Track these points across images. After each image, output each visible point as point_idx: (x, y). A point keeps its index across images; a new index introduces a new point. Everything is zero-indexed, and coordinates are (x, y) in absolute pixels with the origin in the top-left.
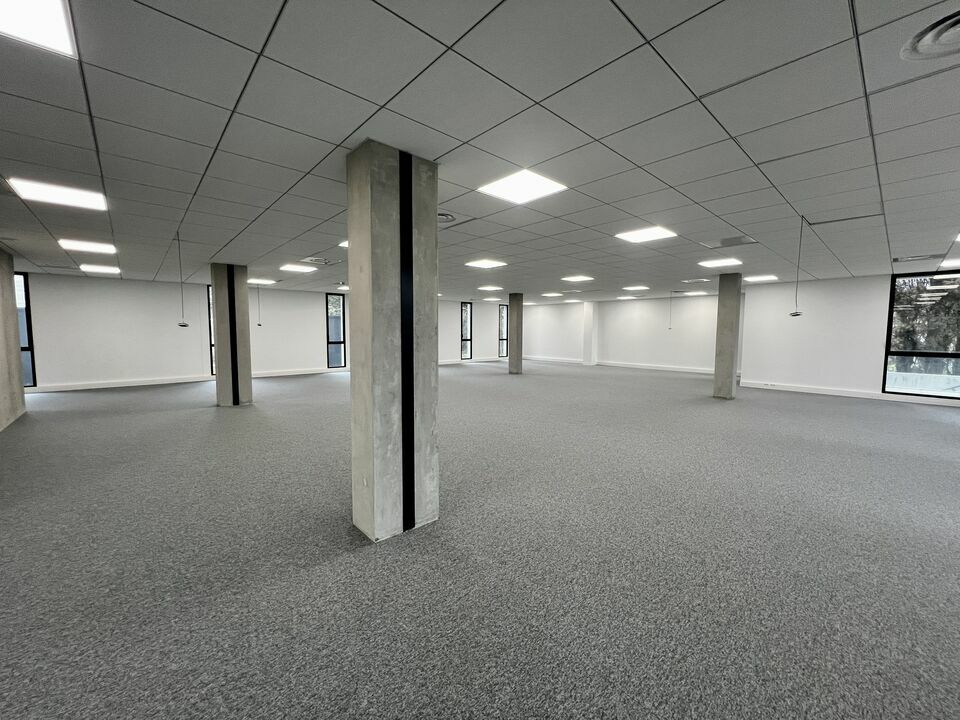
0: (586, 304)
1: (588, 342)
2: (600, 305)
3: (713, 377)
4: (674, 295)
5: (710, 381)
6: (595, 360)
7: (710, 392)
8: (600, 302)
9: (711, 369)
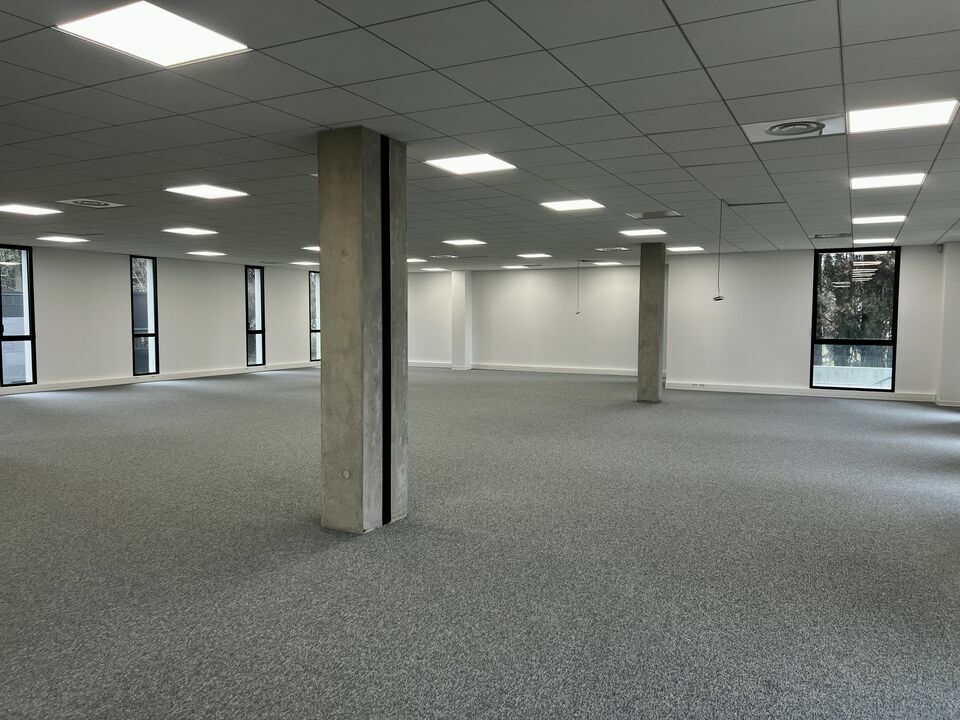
0: (453, 273)
1: (458, 334)
2: (475, 278)
3: (636, 380)
4: (582, 264)
5: (632, 384)
6: (469, 362)
7: (633, 396)
8: (473, 272)
9: (633, 370)
